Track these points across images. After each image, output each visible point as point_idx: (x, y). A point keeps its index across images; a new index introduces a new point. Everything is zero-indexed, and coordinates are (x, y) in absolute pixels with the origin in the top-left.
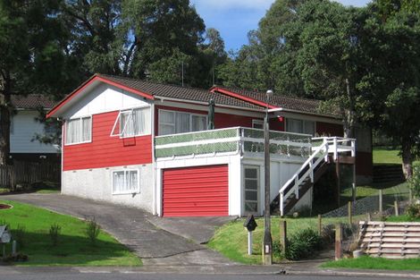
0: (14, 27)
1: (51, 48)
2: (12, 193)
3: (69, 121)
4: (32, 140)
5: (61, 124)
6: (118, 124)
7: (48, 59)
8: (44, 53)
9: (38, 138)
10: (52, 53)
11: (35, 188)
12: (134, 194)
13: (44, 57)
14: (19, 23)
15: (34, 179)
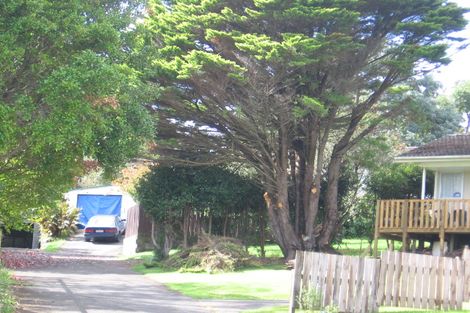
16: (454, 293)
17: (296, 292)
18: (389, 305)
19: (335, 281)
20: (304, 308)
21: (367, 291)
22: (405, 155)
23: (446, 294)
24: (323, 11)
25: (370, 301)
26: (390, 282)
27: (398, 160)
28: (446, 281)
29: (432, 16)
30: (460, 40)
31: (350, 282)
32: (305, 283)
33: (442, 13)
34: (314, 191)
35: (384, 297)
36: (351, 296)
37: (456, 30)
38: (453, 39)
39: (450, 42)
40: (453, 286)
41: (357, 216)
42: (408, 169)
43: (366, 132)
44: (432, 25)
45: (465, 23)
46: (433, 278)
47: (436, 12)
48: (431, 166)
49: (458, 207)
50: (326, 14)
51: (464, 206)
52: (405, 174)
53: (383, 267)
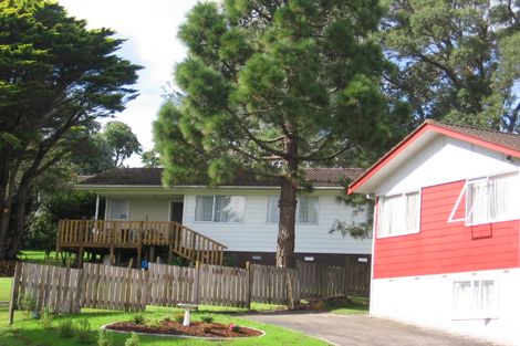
0: (299, 53)
1: (359, 84)
2: (290, 311)
3: (385, 198)
4: (331, 232)
5: (372, 203)
6: (463, 201)
7: (353, 101)
8: (347, 92)
9: (340, 227)
10: (359, 93)
11: (332, 305)
12: (488, 320)
13: (347, 99)
14: (307, 48)
15: (333, 291)
16: (139, 297)
17: (15, 295)
18: (88, 307)
19: (46, 287)
20: (23, 309)
21: (72, 295)
22: (83, 183)
23: (133, 298)
24: (23, 63)
25: (74, 304)
26: (90, 288)
27: (78, 187)
28: (134, 288)
29: (110, 71)
30: (131, 91)
31: (58, 288)
32: (23, 289)
33: (119, 69)
34: (6, 210)
35: (85, 301)
36: (59, 299)
37: (128, 84)
38: (125, 90)
39: (122, 93)
40: (139, 291)
41: (36, 231)
42: (81, 194)
43: (51, 163)
44: (111, 78)
45: (137, 77)
46: (124, 286)
47: (113, 68)
48: (103, 193)
49: (126, 227)
50: (25, 65)
51: (130, 226)
52: (78, 198)
53: (85, 276)
